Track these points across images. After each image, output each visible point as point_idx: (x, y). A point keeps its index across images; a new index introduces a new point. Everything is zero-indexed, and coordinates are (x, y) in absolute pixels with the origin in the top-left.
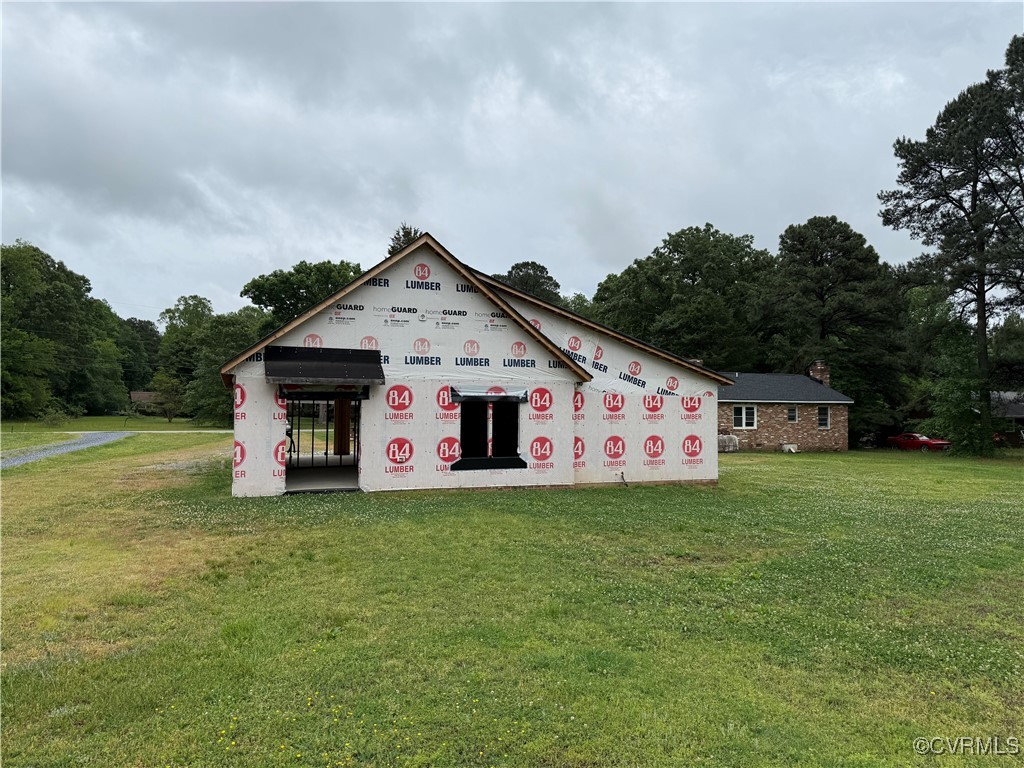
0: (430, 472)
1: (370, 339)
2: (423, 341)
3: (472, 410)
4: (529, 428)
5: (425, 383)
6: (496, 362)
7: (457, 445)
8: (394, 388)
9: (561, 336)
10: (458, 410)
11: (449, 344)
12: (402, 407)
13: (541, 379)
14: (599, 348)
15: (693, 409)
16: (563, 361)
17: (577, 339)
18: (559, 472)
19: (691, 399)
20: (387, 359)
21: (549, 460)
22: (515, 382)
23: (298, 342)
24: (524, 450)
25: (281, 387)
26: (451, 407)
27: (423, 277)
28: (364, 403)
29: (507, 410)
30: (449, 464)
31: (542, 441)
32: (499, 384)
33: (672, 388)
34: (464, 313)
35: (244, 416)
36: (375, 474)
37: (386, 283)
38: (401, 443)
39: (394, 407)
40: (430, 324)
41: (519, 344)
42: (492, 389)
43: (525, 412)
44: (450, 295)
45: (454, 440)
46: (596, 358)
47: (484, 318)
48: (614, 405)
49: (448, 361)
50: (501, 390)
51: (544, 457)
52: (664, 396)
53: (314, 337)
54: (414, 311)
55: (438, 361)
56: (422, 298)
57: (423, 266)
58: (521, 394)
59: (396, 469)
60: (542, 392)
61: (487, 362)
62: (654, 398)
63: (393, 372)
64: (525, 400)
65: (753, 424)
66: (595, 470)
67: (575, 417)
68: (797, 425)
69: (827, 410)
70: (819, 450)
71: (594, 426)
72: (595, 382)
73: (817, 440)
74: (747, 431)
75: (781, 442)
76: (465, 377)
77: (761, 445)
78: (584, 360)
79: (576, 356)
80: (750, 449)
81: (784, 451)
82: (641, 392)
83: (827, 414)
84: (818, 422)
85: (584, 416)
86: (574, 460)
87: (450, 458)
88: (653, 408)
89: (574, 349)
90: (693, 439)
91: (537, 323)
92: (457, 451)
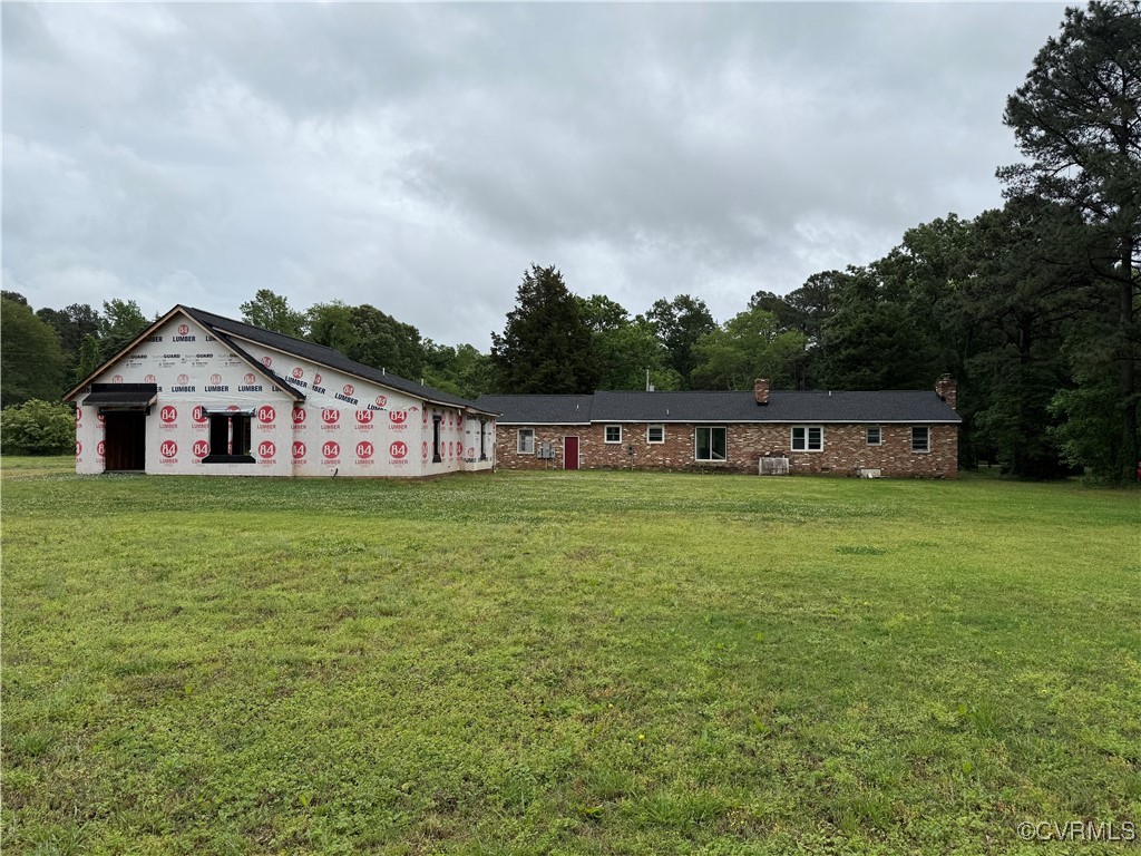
0: (188, 463)
1: (150, 376)
2: (183, 376)
3: (218, 422)
4: (257, 434)
5: (185, 404)
6: (233, 388)
7: (206, 446)
8: (165, 408)
9: (284, 368)
10: (207, 422)
11: (200, 378)
12: (170, 420)
13: (266, 399)
14: (318, 376)
15: (399, 421)
16: (281, 384)
17: (299, 370)
18: (281, 466)
19: (398, 413)
20: (161, 389)
21: (272, 458)
22: (247, 403)
23: (109, 380)
24: (254, 451)
25: (100, 408)
26: (202, 420)
27: (184, 333)
28: (147, 417)
29: (242, 422)
30: (201, 459)
31: (268, 444)
32: (235, 404)
33: (381, 405)
34: (211, 356)
35: (81, 426)
36: (154, 463)
37: (161, 339)
38: (169, 444)
39: (166, 421)
40: (189, 364)
41: (250, 375)
42: (230, 408)
43: (255, 423)
44: (201, 343)
45: (205, 443)
46: (315, 383)
47: (225, 358)
48: (331, 418)
49: (200, 389)
50: (237, 408)
51: (269, 456)
52: (374, 411)
53: (118, 377)
54: (178, 356)
55: (193, 388)
56: (183, 348)
57: (184, 326)
58: (251, 411)
59: (167, 461)
60: (267, 409)
61: (227, 388)
62: (365, 412)
63: (163, 398)
64: (253, 415)
65: (818, 447)
66: (315, 466)
67: (295, 427)
68: (881, 447)
69: (926, 430)
70: (912, 477)
71: (314, 433)
72: (314, 399)
73: (910, 465)
74: (810, 454)
75: (855, 466)
76: (212, 399)
77: (827, 469)
78: (305, 384)
79: (299, 383)
80: (812, 473)
81: (859, 477)
82: (353, 408)
83: (926, 436)
84: (911, 444)
85: (305, 427)
86: (292, 458)
87: (202, 454)
88: (364, 420)
89: (298, 377)
90: (399, 444)
91: (268, 359)
92: (206, 450)
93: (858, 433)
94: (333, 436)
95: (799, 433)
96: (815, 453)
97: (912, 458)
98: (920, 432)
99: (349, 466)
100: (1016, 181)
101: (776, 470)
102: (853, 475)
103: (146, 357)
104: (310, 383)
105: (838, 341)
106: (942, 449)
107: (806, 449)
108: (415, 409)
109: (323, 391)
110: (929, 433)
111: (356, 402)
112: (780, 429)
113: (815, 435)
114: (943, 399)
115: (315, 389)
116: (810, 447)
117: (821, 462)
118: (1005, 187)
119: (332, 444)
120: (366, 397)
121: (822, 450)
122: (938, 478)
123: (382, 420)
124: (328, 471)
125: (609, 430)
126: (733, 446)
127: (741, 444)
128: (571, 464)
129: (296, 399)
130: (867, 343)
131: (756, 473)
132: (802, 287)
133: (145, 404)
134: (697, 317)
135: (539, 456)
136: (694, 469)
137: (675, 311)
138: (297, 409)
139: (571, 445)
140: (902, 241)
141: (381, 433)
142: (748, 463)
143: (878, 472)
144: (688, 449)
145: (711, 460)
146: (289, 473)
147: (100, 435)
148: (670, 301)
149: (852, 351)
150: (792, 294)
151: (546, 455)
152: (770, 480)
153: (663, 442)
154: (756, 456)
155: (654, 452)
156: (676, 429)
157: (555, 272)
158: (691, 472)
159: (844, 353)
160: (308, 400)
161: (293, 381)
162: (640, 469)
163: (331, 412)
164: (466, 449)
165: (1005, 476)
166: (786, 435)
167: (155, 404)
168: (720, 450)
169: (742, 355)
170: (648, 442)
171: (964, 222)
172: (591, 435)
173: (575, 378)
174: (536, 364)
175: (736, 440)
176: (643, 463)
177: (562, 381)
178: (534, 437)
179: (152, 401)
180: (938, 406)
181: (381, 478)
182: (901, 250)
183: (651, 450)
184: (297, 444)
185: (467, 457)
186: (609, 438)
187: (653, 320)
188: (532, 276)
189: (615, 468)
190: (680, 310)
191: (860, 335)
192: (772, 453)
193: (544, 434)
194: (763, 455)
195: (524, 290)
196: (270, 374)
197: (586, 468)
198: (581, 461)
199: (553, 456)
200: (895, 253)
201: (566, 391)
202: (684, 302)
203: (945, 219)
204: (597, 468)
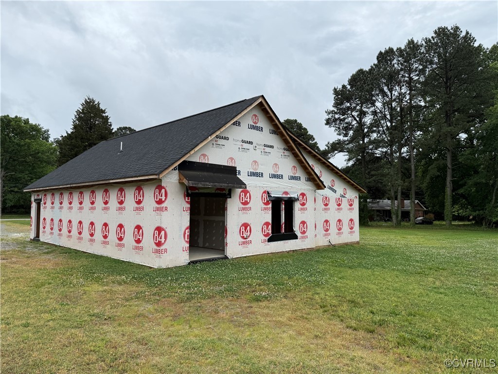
1: (231, 159)
4: (299, 216)
6: (286, 177)
7: (270, 227)
8: (242, 191)
10: (270, 206)
11: (266, 166)
12: (246, 203)
13: (303, 187)
14: (320, 171)
15: (351, 205)
17: (313, 166)
19: (351, 200)
20: (240, 172)
21: (306, 234)
22: (293, 189)
25: (187, 189)
26: (267, 203)
27: (256, 123)
30: (267, 238)
31: (303, 223)
32: (287, 190)
33: (345, 194)
34: (272, 147)
36: (234, 248)
37: (240, 124)
38: (246, 226)
39: (243, 203)
40: (258, 151)
41: (294, 167)
42: (284, 193)
43: (297, 206)
44: (267, 134)
45: (269, 224)
46: (320, 176)
47: (281, 151)
48: (326, 203)
49: (266, 175)
50: (288, 193)
51: (304, 232)
52: (342, 198)
53: (204, 155)
54: (251, 143)
55: (262, 175)
56: (254, 135)
57: (255, 116)
58: (296, 196)
59: (244, 243)
60: (303, 195)
61: (282, 177)
62: (339, 199)
64: (296, 200)
66: (320, 238)
71: (319, 214)
76: (274, 185)
82: (335, 196)
85: (316, 209)
87: (268, 234)
88: (339, 204)
90: (351, 220)
92: (270, 230)
94: (327, 216)
99: (333, 237)
103: (227, 139)
108: (357, 197)
111: (336, 191)
119: (327, 222)
120: (339, 188)
123: (345, 204)
124: (325, 241)
129: (316, 188)
146: (314, 245)
147: (185, 220)
163: (326, 198)
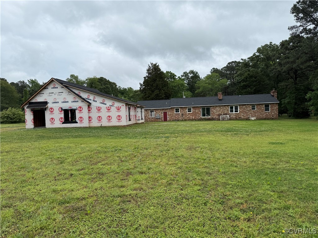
0: (58, 124)
1: (45, 99)
2: (55, 99)
3: (66, 112)
4: (78, 115)
5: (56, 107)
6: (70, 102)
7: (63, 119)
8: (50, 108)
9: (84, 95)
10: (63, 112)
11: (60, 99)
12: (52, 112)
13: (80, 104)
14: (94, 97)
15: (119, 109)
16: (84, 100)
17: (89, 95)
18: (85, 124)
19: (118, 107)
20: (49, 103)
21: (83, 122)
22: (74, 106)
23: (34, 101)
24: (77, 120)
25: (32, 109)
26: (61, 111)
27: (55, 86)
28: (45, 111)
29: (73, 111)
30: (62, 123)
31: (81, 118)
32: (71, 106)
33: (113, 105)
34: (63, 92)
35: (26, 114)
36: (48, 124)
37: (48, 88)
38: (52, 119)
39: (51, 112)
40: (56, 95)
41: (75, 98)
42: (69, 107)
43: (77, 112)
44: (60, 89)
45: (62, 118)
46: (94, 99)
47: (67, 93)
48: (99, 109)
49: (60, 102)
50: (71, 107)
51: (81, 121)
52: (111, 107)
53: (36, 100)
54: (53, 93)
55: (58, 102)
56: (54, 90)
57: (54, 84)
58: (75, 108)
59: (52, 124)
60: (80, 107)
61: (68, 102)
62: (109, 107)
63: (50, 105)
64: (76, 109)
65: (237, 111)
66: (95, 123)
67: (89, 112)
68: (256, 111)
69: (269, 105)
70: (265, 119)
71: (94, 114)
72: (94, 104)
73: (264, 116)
74: (235, 113)
75: (248, 117)
76: (64, 105)
77: (240, 118)
78: (91, 100)
79: (89, 99)
80: (236, 119)
81: (249, 120)
82: (105, 106)
83: (269, 107)
84: (265, 109)
85: (91, 112)
86: (88, 121)
87: (62, 121)
88: (109, 109)
89: (88, 97)
90: (119, 116)
91: (79, 93)
92: (63, 120)
93: (249, 107)
94: (100, 115)
95: (232, 108)
96: (237, 113)
97: (265, 114)
98: (267, 106)
99: (105, 123)
100: (294, 30)
101: (226, 119)
102: (248, 119)
103: (43, 94)
104: (92, 99)
105: (240, 81)
106: (274, 110)
107: (234, 112)
108: (123, 105)
109: (96, 101)
110: (270, 106)
111: (106, 104)
112: (226, 107)
113: (236, 108)
114: (273, 96)
115: (94, 101)
116: (235, 112)
117: (238, 116)
118: (291, 32)
119: (100, 117)
120: (109, 102)
121: (238, 112)
122: (273, 119)
123: (113, 109)
124: (99, 125)
125: (176, 109)
126: (212, 112)
127: (215, 112)
128: (165, 120)
129: (88, 104)
130: (249, 81)
131: (219, 120)
132: (226, 66)
133: (44, 107)
134: (195, 76)
135: (156, 118)
136: (201, 120)
137: (189, 75)
138: (89, 107)
139: (165, 114)
140: (256, 51)
141: (114, 113)
142: (217, 117)
143: (255, 118)
144: (199, 114)
145: (206, 117)
146: (88, 126)
147: (32, 117)
148: (188, 72)
149: (244, 83)
150: (223, 68)
151: (158, 118)
152: (223, 122)
153: (192, 112)
154: (219, 115)
155: (189, 115)
156: (195, 108)
157: (157, 65)
158: (200, 120)
159: (242, 84)
160: (92, 104)
161: (87, 99)
162: (185, 120)
163: (99, 107)
164: (137, 117)
165: (290, 118)
166: (228, 109)
167: (47, 107)
168: (208, 114)
169: (210, 86)
170: (188, 112)
171: (274, 44)
172: (171, 111)
173: (164, 95)
174: (153, 92)
175: (213, 111)
176: (186, 118)
177: (161, 96)
178: (154, 112)
179: (46, 106)
180: (272, 98)
181: (114, 126)
182: (256, 54)
183: (188, 115)
184: (90, 117)
185: (138, 119)
186: (176, 112)
187: (183, 78)
188: (150, 66)
189: (178, 120)
190: (191, 74)
191: (247, 79)
192: (224, 114)
193: (157, 111)
194: (221, 115)
195: (148, 70)
196: (80, 97)
197: (170, 121)
198: (168, 119)
199: (160, 118)
200: (254, 54)
201: (162, 99)
202: (192, 72)
203: (269, 44)
204: (173, 121)
